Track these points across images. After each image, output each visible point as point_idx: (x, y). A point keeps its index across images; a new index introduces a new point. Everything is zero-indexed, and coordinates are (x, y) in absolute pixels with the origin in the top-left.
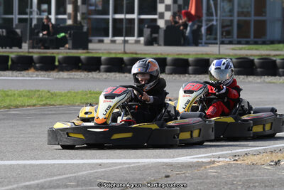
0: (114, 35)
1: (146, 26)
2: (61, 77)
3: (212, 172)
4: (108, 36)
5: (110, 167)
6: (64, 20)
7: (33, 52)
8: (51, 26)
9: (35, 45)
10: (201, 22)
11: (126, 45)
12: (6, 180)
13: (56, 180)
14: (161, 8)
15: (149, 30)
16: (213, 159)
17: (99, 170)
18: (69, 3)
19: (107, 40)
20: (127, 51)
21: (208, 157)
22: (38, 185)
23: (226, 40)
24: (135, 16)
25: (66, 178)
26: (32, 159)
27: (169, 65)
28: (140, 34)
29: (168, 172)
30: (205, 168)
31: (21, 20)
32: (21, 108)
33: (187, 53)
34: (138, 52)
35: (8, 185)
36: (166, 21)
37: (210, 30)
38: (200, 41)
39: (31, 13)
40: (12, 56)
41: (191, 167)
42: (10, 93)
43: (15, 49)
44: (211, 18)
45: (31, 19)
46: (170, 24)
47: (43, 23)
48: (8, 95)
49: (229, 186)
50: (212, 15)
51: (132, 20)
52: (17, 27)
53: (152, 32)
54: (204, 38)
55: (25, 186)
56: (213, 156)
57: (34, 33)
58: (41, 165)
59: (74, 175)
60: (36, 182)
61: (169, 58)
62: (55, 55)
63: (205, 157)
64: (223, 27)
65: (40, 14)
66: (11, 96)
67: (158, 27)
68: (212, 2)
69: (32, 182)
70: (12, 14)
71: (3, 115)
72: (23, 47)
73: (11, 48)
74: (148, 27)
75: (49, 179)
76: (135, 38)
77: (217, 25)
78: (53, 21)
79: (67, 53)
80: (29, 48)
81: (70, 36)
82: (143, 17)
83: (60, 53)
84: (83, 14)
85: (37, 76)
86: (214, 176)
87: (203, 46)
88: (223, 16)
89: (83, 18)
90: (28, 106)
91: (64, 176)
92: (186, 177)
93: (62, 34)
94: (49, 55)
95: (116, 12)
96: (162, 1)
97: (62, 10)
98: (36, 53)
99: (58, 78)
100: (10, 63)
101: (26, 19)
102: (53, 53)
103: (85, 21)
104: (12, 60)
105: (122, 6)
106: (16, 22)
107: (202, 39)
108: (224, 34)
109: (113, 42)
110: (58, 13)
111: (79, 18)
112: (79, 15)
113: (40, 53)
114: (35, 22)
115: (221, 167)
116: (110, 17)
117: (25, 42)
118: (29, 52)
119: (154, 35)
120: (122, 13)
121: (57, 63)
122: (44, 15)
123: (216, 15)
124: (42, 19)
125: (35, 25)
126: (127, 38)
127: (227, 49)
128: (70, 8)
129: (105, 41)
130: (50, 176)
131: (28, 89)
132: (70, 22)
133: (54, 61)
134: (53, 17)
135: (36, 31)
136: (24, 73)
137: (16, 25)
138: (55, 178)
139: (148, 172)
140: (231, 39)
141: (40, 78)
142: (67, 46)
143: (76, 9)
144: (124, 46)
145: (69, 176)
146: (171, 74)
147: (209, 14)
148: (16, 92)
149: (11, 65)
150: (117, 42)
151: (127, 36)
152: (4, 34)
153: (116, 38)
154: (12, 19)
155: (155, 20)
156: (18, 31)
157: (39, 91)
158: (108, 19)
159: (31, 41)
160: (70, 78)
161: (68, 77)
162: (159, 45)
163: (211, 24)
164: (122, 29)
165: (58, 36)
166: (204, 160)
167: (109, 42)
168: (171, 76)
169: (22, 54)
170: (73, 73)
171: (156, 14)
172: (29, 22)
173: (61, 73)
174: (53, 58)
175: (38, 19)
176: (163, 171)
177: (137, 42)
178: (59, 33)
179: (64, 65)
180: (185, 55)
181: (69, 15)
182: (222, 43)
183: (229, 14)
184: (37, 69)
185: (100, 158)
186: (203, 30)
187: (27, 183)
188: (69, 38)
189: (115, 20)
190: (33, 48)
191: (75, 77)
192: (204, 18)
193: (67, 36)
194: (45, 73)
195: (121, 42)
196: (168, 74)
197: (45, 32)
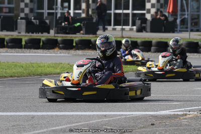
0: (115, 25)
1: (138, 18)
2: (77, 53)
3: (184, 122)
4: (110, 25)
5: (112, 117)
6: (80, 14)
7: (57, 36)
8: (70, 18)
9: (59, 31)
10: (177, 16)
11: (123, 32)
12: (39, 126)
13: (74, 126)
14: (148, 6)
15: (140, 21)
16: (185, 113)
17: (105, 119)
18: (84, 2)
19: (110, 28)
20: (124, 36)
21: (182, 111)
22: (61, 129)
23: (195, 29)
24: (129, 11)
25: (81, 125)
26: (57, 111)
27: (154, 46)
28: (134, 24)
29: (154, 121)
30: (180, 119)
31: (49, 14)
32: (49, 76)
33: (166, 37)
34: (132, 37)
35: (40, 129)
36: (152, 15)
37: (183, 22)
38: (176, 29)
39: (57, 9)
40: (43, 39)
41: (169, 118)
42: (41, 65)
43: (45, 34)
44: (184, 13)
45: (57, 13)
46: (154, 17)
47: (65, 16)
48: (40, 67)
49: (197, 132)
50: (184, 11)
51: (128, 14)
52: (46, 19)
53: (142, 23)
54: (179, 27)
55: (52, 130)
56: (186, 111)
57: (58, 23)
58: (63, 115)
59: (87, 123)
60: (60, 127)
61: (154, 41)
62: (73, 38)
63: (179, 111)
64: (192, 19)
65: (63, 10)
66: (42, 67)
67: (146, 19)
68: (184, 2)
69: (57, 128)
70: (43, 9)
71: (37, 80)
72: (51, 33)
73: (42, 33)
74: (139, 19)
75: (69, 126)
76: (130, 27)
77: (188, 18)
78: (72, 15)
79: (81, 37)
80: (55, 33)
81: (84, 25)
82: (135, 12)
83: (77, 37)
84: (93, 10)
85: (60, 53)
86: (186, 125)
87: (178, 33)
88: (192, 12)
89: (93, 13)
90: (54, 74)
91: (80, 124)
92: (166, 125)
93: (78, 24)
94: (69, 38)
95: (116, 8)
96: (149, 1)
97: (78, 7)
98: (60, 37)
99: (76, 55)
100: (41, 44)
101: (53, 13)
102: (71, 37)
103: (95, 15)
104: (43, 42)
105: (121, 4)
106: (46, 15)
107: (177, 28)
108: (193, 24)
109: (114, 29)
110: (75, 9)
111: (90, 13)
112: (90, 10)
113: (63, 37)
114: (59, 15)
115: (191, 118)
116: (112, 12)
117: (52, 29)
118: (55, 36)
119: (144, 25)
120: (120, 9)
121: (74, 44)
122: (66, 10)
123: (188, 11)
124: (64, 13)
125: (59, 17)
126: (124, 27)
127: (195, 35)
128: (84, 6)
129: (109, 29)
130: (70, 123)
131: (54, 62)
132: (84, 15)
133: (73, 43)
134: (71, 11)
135: (60, 21)
136: (51, 51)
137: (46, 17)
138: (74, 125)
139: (139, 121)
140: (198, 28)
141: (62, 55)
142: (82, 32)
143: (88, 6)
144: (122, 32)
145: (83, 123)
146: (155, 52)
147: (183, 10)
148: (46, 64)
149: (42, 45)
150: (117, 29)
151: (124, 25)
152: (38, 23)
153: (116, 27)
154: (43, 13)
155: (144, 14)
156: (47, 21)
157: (61, 64)
158: (111, 13)
159: (56, 29)
160: (84, 55)
161: (83, 54)
162: (147, 32)
163: (183, 17)
164: (121, 20)
165: (75, 25)
166: (179, 113)
167: (111, 29)
168: (156, 54)
169: (50, 37)
170: (86, 51)
171: (144, 10)
172: (55, 15)
173: (77, 51)
174: (72, 41)
175: (61, 13)
176: (150, 120)
177: (131, 30)
178: (76, 23)
179: (79, 45)
180: (165, 39)
181: (84, 10)
182: (192, 31)
183: (196, 10)
184: (61, 48)
185: (105, 111)
186: (178, 21)
187: (54, 128)
188: (83, 27)
189: (115, 14)
190: (58, 33)
191: (88, 54)
192: (179, 13)
193: (82, 25)
194: (66, 51)
195: (120, 29)
196: (153, 52)
197: (66, 23)
